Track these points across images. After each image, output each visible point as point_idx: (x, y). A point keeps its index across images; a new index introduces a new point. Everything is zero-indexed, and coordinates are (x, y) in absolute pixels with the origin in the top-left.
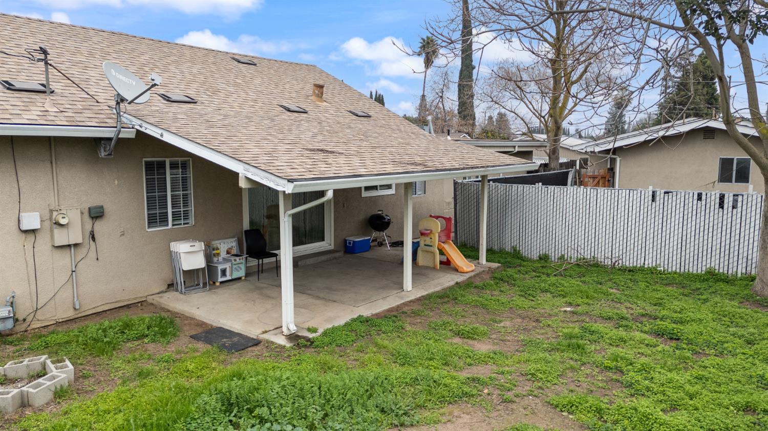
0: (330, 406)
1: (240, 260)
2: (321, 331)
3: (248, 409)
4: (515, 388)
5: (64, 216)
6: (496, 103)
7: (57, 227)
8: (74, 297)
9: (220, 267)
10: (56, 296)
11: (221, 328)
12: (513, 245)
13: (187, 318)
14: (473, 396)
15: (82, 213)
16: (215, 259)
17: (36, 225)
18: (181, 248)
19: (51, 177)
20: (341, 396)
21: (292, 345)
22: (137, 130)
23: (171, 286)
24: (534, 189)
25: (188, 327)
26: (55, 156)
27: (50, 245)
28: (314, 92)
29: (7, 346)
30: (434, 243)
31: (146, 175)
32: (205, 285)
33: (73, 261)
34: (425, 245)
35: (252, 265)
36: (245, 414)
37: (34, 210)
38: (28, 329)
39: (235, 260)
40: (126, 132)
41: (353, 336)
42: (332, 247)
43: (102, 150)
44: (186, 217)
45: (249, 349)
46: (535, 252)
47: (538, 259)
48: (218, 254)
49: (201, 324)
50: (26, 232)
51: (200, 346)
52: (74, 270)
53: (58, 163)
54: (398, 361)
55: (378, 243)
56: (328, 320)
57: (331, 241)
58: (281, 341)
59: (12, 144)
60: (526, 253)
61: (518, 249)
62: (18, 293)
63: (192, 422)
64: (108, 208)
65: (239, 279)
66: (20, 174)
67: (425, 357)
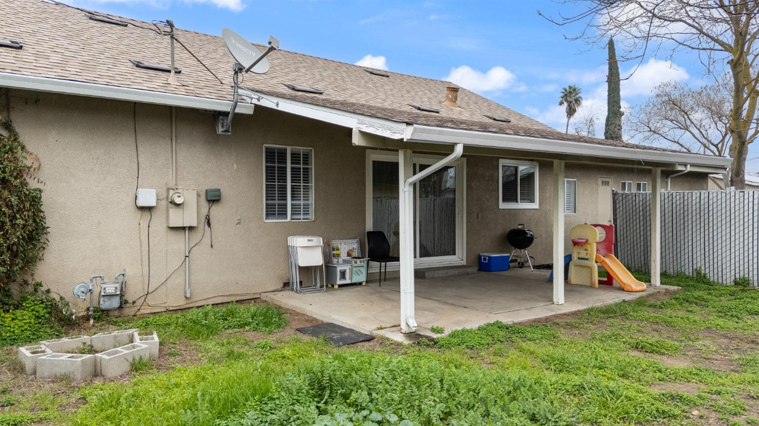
0: (455, 403)
1: (361, 262)
2: (447, 332)
3: (342, 395)
4: (746, 414)
5: (179, 195)
6: (655, 132)
7: (173, 206)
8: (186, 284)
9: (339, 269)
10: (169, 281)
11: (331, 323)
12: (695, 267)
13: (298, 314)
14: (675, 417)
15: (198, 195)
16: (335, 260)
17: (152, 202)
18: (298, 242)
19: (171, 155)
20: (471, 393)
21: (411, 342)
22: (255, 104)
23: (287, 285)
24: (724, 195)
25: (297, 322)
26: (176, 133)
27: (165, 226)
28: (448, 97)
29: (111, 326)
30: (591, 255)
31: (267, 162)
32: (322, 286)
33: (187, 246)
34: (579, 258)
35: (374, 271)
36: (338, 399)
37: (152, 187)
38: (138, 313)
39: (356, 263)
40: (244, 107)
41: (489, 340)
42: (464, 263)
43: (220, 127)
44: (306, 213)
45: (360, 344)
46: (728, 275)
47: (733, 284)
48: (338, 255)
49: (312, 320)
50: (142, 209)
51: (306, 338)
52: (187, 255)
53: (179, 140)
54: (553, 367)
55: (519, 263)
56: (456, 323)
57: (463, 255)
58: (399, 338)
59: (135, 117)
60: (716, 277)
61: (703, 272)
62: (129, 273)
63: (269, 402)
64: (225, 192)
65: (360, 284)
66: (140, 149)
67: (592, 365)
